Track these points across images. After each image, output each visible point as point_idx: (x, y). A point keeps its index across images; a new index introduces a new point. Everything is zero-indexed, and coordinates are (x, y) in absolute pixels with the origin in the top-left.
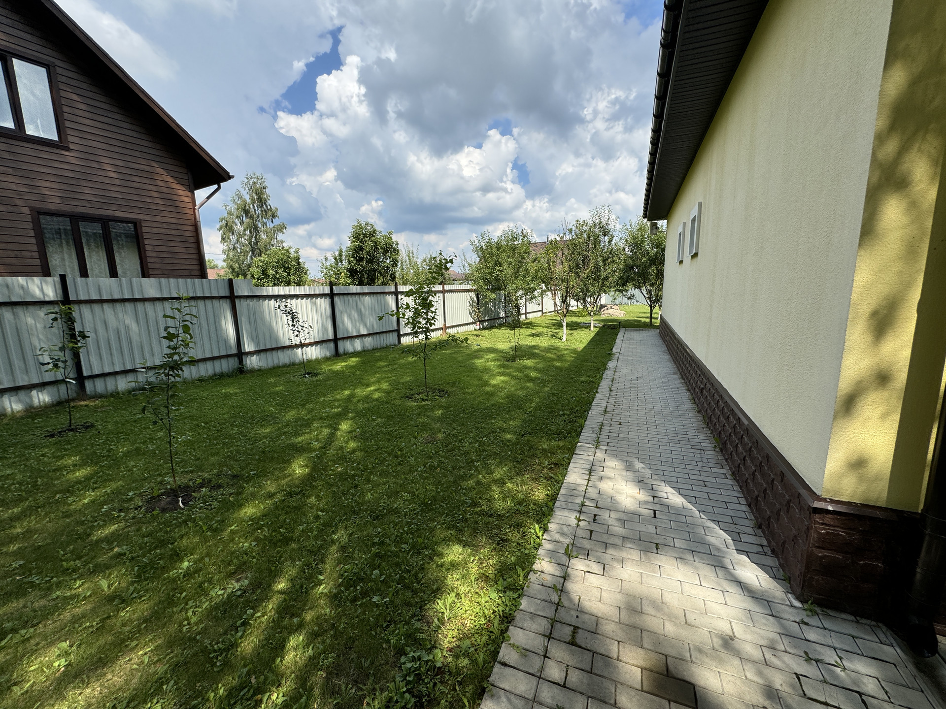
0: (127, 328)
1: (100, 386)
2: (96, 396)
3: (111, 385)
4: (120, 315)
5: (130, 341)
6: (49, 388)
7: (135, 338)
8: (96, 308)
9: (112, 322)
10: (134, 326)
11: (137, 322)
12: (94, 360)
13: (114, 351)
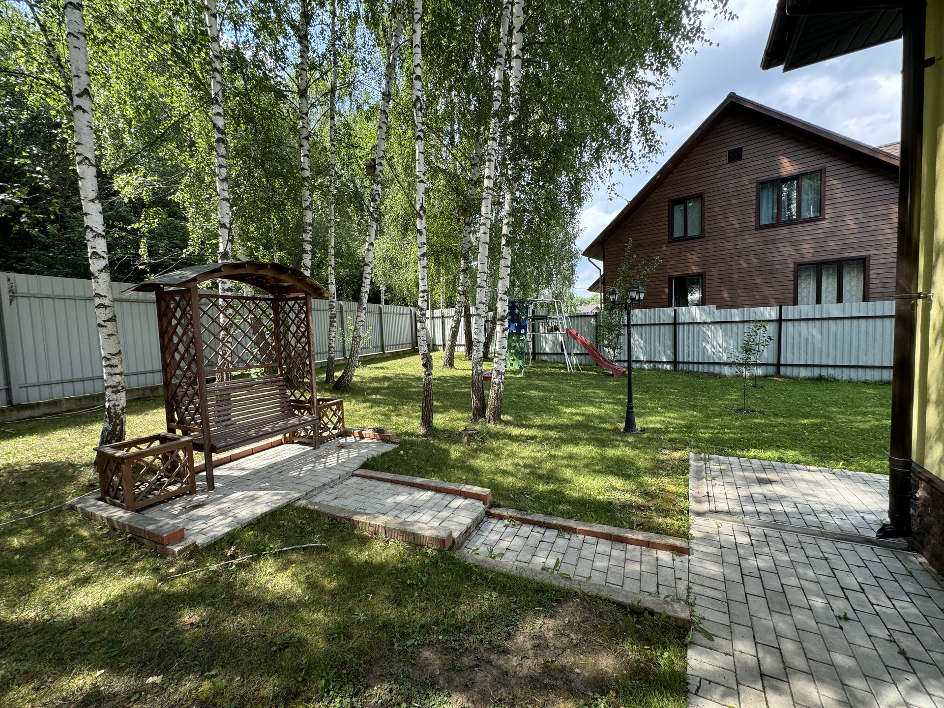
0: (813, 337)
1: (789, 371)
2: (785, 377)
3: (795, 372)
4: (811, 329)
5: (813, 345)
6: (763, 367)
7: (818, 345)
8: (796, 323)
9: (804, 332)
10: (818, 337)
11: (821, 334)
12: (789, 355)
13: (802, 351)
